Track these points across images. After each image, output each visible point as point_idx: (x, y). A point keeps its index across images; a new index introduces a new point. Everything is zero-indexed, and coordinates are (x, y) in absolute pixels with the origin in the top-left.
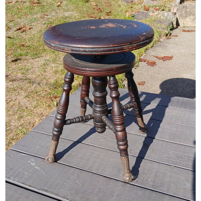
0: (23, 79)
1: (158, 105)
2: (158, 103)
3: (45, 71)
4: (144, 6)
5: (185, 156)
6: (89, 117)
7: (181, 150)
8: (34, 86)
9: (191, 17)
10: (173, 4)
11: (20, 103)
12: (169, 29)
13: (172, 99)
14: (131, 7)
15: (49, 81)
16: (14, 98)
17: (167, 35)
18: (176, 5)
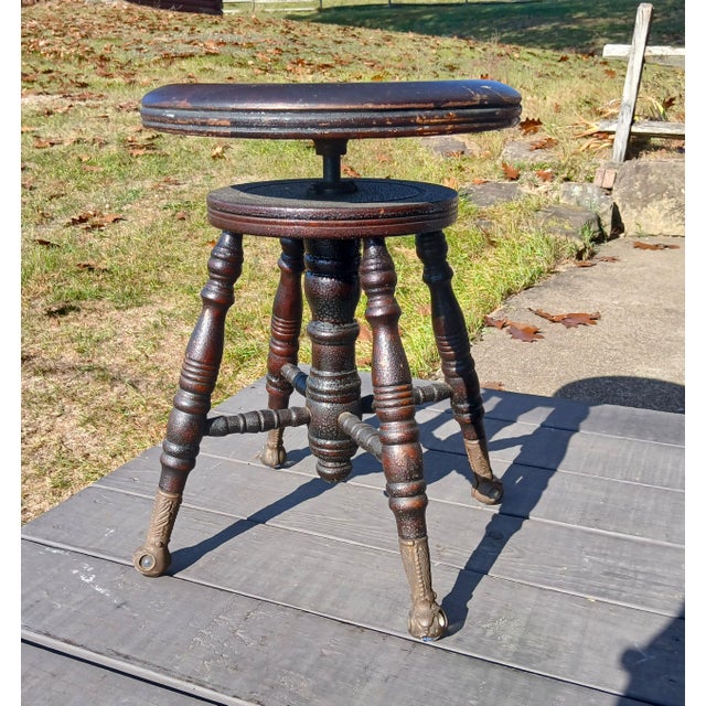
0: (79, 369)
1: (543, 425)
2: (542, 418)
3: (157, 347)
4: (504, 165)
5: (636, 572)
6: (294, 416)
7: (624, 555)
8: (116, 389)
9: (665, 201)
10: (602, 162)
11: (64, 440)
12: (587, 237)
13: (594, 410)
14: (460, 167)
15: (171, 376)
16: (44, 426)
17: (579, 256)
18: (612, 163)
